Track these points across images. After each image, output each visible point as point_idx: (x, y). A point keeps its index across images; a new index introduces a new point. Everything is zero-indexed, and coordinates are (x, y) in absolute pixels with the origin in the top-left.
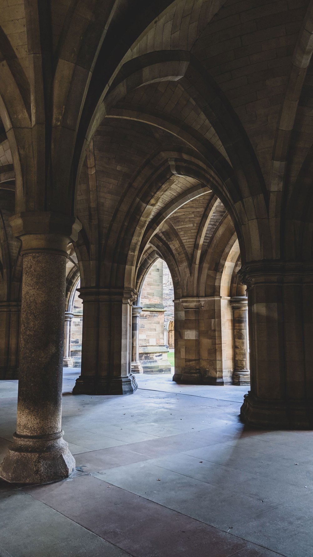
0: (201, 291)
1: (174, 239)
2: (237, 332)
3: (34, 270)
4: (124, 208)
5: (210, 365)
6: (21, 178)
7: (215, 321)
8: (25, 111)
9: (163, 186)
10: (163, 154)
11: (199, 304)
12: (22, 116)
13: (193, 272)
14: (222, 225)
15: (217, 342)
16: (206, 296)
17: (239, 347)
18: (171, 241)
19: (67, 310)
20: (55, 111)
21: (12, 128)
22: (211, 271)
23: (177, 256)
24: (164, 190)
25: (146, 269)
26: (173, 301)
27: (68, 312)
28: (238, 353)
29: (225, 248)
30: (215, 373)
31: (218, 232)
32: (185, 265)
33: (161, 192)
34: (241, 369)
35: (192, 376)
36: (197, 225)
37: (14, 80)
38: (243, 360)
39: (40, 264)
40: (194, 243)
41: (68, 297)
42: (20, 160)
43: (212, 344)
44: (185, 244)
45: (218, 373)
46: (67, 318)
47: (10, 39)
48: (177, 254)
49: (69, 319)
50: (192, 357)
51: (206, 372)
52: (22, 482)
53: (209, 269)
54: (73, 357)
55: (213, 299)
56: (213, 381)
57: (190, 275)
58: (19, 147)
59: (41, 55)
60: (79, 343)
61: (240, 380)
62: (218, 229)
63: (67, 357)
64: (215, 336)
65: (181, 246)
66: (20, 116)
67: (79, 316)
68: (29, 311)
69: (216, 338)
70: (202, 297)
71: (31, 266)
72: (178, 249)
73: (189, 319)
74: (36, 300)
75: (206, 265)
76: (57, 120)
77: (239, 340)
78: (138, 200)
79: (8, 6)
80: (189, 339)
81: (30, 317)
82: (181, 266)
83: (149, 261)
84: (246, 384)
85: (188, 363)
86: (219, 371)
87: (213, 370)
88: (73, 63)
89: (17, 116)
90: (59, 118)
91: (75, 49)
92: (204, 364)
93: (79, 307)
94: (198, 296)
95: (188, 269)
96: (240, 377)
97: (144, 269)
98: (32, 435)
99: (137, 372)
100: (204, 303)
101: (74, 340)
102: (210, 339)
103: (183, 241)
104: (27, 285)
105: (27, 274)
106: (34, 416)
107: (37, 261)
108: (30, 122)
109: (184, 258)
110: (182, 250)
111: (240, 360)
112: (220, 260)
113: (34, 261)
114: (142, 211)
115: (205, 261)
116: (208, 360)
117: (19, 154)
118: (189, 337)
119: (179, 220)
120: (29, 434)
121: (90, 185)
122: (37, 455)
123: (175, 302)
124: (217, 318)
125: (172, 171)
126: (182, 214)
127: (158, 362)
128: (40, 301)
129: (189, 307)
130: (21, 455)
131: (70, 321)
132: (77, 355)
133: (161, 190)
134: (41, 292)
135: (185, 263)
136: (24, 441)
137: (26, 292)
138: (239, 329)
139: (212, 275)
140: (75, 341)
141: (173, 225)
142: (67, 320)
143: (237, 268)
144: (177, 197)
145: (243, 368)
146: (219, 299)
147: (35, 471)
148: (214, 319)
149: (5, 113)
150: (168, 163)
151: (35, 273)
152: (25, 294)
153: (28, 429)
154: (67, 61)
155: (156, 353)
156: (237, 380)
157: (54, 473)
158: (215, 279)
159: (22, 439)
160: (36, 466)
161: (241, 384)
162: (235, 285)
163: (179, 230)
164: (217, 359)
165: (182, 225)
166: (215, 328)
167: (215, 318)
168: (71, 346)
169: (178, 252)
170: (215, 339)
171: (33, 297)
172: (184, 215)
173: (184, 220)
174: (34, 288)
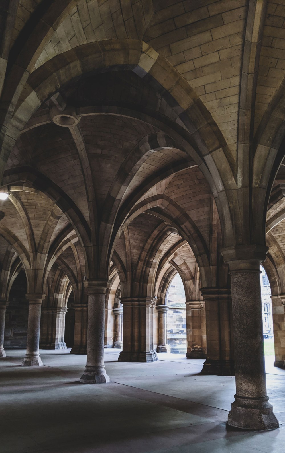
1: (273, 245)
3: (244, 284)
6: (230, 222)
8: (233, 179)
9: (275, 206)
12: (231, 182)
18: (271, 247)
19: (164, 303)
20: (254, 177)
21: (225, 190)
23: (275, 259)
24: (274, 209)
26: (271, 297)
27: (165, 306)
32: (283, 266)
33: (272, 210)
37: (226, 160)
39: (247, 280)
41: (165, 293)
42: (230, 211)
44: (282, 249)
46: (164, 311)
47: (223, 133)
48: (276, 258)
49: (165, 312)
52: (251, 428)
54: (169, 344)
58: (229, 203)
59: (249, 144)
60: (174, 332)
63: (166, 344)
65: (279, 250)
66: (230, 183)
67: (172, 309)
68: (242, 312)
71: (241, 281)
72: (277, 253)
74: (246, 304)
76: (256, 183)
79: (225, 114)
81: (243, 316)
82: (280, 267)
88: (269, 147)
89: (228, 182)
90: (257, 182)
91: (271, 138)
93: (172, 301)
98: (252, 397)
101: (169, 329)
103: (281, 246)
104: (239, 294)
105: (238, 286)
106: (253, 384)
107: (245, 278)
108: (236, 186)
109: (282, 260)
110: (280, 254)
113: (242, 277)
117: (229, 207)
119: (277, 229)
120: (250, 397)
122: (259, 411)
123: (273, 298)
125: (283, 193)
126: (281, 224)
128: (249, 305)
130: (247, 410)
131: (166, 313)
132: (172, 342)
133: (272, 208)
134: (249, 299)
135: (283, 265)
136: (247, 401)
137: (238, 299)
140: (170, 331)
141: (272, 233)
142: (164, 313)
144: (280, 212)
147: (260, 421)
149: (219, 181)
150: (280, 188)
151: (244, 286)
152: (237, 300)
153: (249, 392)
154: (264, 145)
157: (271, 423)
159: (246, 399)
160: (259, 418)
163: (277, 237)
165: (279, 233)
168: (167, 335)
169: (276, 256)
171: (244, 302)
172: (282, 225)
173: (282, 229)
174: (245, 296)
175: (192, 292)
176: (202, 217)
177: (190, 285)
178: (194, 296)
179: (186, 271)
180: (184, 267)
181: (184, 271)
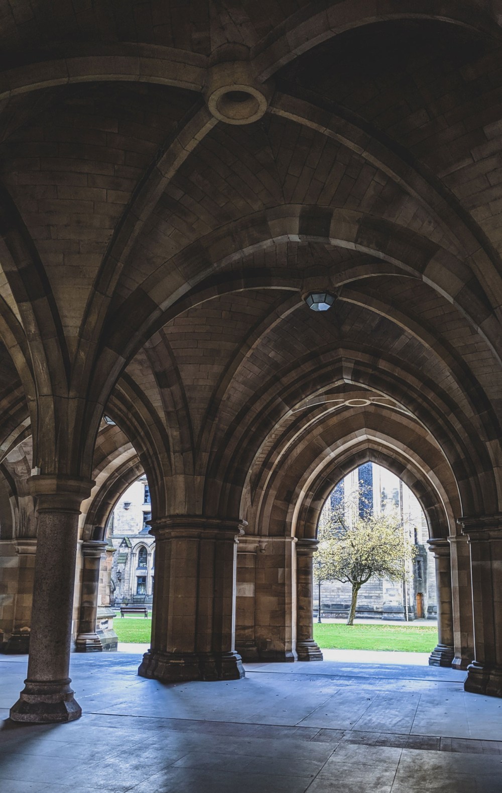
0: (263, 528)
2: (303, 588)
4: (258, 407)
5: (272, 634)
7: (284, 571)
10: (342, 352)
11: (257, 547)
13: (256, 500)
14: (302, 442)
15: (286, 601)
16: (270, 535)
17: (305, 608)
22: (280, 502)
25: (127, 484)
28: (303, 616)
29: (305, 472)
30: (282, 645)
31: (295, 450)
34: (306, 639)
35: (249, 650)
36: (275, 437)
38: (309, 626)
40: (263, 460)
43: (279, 604)
45: (287, 644)
50: (249, 622)
51: (265, 643)
53: (277, 498)
55: (283, 540)
56: (280, 657)
57: (251, 503)
61: (310, 653)
62: (296, 446)
64: (285, 593)
69: (286, 595)
70: (265, 536)
73: (245, 568)
75: (273, 493)
77: (305, 598)
78: (280, 400)
80: (244, 596)
83: (137, 472)
84: (315, 659)
85: (242, 632)
86: (288, 642)
87: (278, 640)
92: (263, 633)
94: (260, 535)
95: (250, 495)
96: (308, 649)
97: (124, 484)
99: (98, 649)
100: (266, 545)
102: (275, 596)
111: (306, 626)
112: (295, 489)
114: (281, 416)
115: (273, 486)
116: (270, 626)
118: (245, 593)
121: (237, 371)
124: (287, 567)
127: (105, 633)
129: (246, 550)
138: (305, 583)
139: (281, 507)
143: (308, 499)
145: (309, 637)
146: (290, 540)
148: (282, 569)
150: (342, 364)
155: (102, 619)
156: (305, 654)
158: (287, 512)
161: (310, 659)
162: (302, 523)
164: (286, 625)
166: (284, 580)
167: (284, 568)
170: (285, 597)
175: (29, 520)
176: (201, 382)
177: (28, 505)
178: (32, 528)
179: (25, 475)
180: (21, 467)
181: (20, 475)
